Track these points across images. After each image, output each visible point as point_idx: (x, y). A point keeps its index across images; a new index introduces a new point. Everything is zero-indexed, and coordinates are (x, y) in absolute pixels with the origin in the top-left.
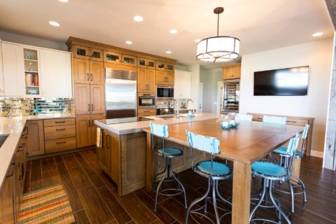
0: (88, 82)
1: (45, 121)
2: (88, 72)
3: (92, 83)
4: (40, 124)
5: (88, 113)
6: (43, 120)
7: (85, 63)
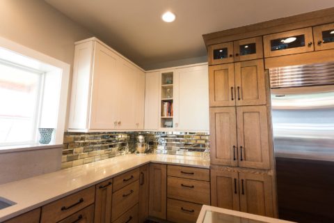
0: (232, 103)
1: (168, 167)
2: (231, 84)
3: (239, 103)
4: (164, 169)
5: (233, 163)
6: (167, 165)
7: (226, 70)
